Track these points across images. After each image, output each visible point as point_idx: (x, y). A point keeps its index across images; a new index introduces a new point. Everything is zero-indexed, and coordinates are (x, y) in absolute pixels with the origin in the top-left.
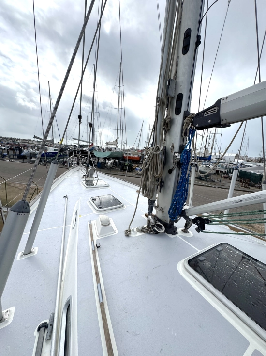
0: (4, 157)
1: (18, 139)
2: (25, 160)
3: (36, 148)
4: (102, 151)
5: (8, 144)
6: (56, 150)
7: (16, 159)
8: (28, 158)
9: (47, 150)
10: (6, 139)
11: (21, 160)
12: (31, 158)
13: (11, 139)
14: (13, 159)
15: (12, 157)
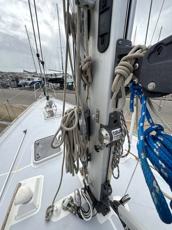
0: (8, 86)
1: (16, 73)
2: (21, 88)
3: (27, 79)
4: (70, 77)
5: (10, 77)
6: (39, 79)
7: (16, 87)
8: (23, 86)
9: (34, 80)
10: (9, 73)
11: (19, 88)
12: (24, 86)
13: (12, 73)
14: (14, 87)
15: (13, 86)
